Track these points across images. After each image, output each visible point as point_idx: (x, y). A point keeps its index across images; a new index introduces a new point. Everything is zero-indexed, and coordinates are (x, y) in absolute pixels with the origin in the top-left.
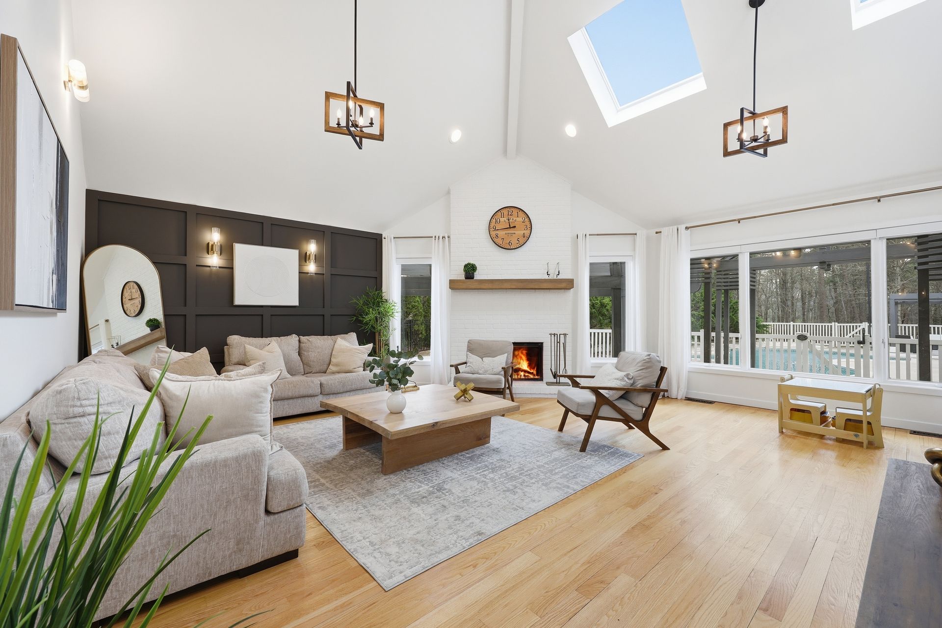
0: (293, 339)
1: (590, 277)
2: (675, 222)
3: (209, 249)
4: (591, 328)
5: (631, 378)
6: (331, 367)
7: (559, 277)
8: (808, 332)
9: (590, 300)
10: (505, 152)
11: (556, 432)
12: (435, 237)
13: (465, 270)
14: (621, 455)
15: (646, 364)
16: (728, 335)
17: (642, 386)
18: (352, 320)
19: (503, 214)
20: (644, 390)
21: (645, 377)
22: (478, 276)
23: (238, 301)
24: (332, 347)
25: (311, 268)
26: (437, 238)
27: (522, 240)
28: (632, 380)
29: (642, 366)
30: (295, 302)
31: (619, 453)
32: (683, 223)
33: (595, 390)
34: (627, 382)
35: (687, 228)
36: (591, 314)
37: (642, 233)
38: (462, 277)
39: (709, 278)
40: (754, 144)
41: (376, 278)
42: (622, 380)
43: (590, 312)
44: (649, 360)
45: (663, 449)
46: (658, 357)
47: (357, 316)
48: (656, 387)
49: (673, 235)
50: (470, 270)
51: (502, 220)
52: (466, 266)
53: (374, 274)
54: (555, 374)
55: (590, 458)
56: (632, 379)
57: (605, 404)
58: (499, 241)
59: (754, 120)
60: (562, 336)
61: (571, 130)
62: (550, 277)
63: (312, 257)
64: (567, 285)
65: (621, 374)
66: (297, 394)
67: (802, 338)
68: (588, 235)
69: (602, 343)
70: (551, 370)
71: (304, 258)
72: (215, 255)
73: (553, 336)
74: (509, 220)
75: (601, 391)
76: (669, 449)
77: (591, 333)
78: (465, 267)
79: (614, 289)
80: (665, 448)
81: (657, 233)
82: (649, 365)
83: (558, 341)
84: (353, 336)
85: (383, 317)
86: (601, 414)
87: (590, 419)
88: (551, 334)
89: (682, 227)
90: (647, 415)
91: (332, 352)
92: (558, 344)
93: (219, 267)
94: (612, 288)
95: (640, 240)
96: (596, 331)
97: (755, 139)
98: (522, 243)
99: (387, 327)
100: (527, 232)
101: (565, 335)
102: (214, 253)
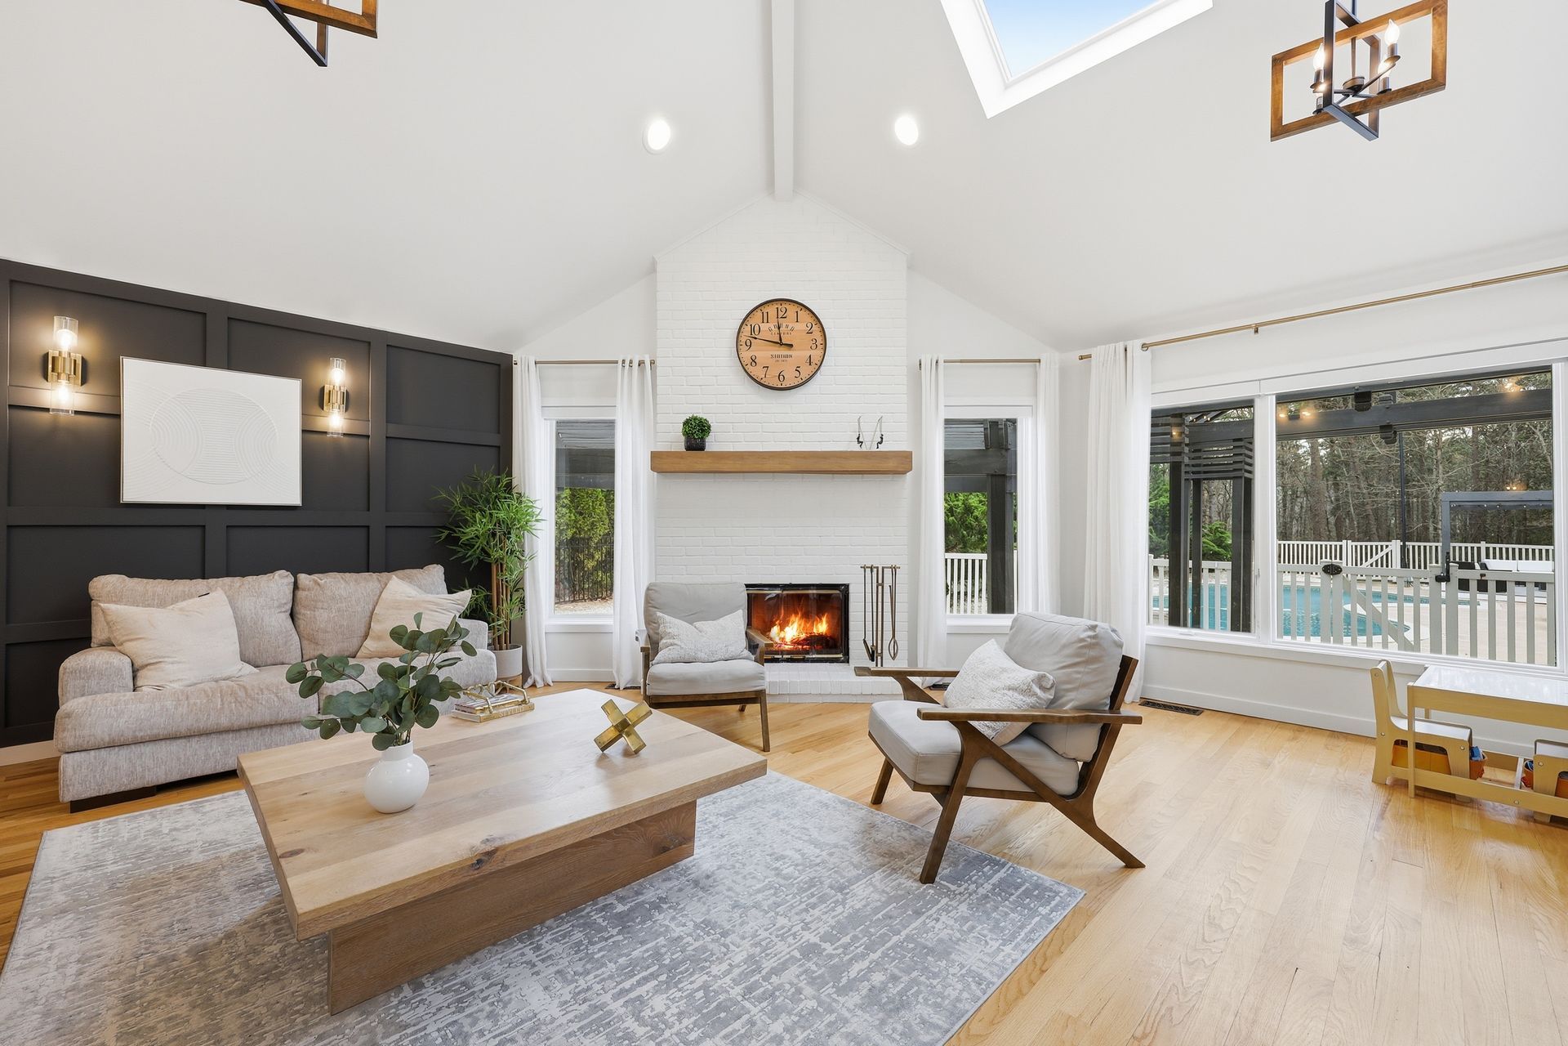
0: (278, 583)
1: (945, 451)
2: (1118, 335)
3: (46, 366)
4: (947, 550)
5: (1049, 686)
6: (368, 643)
7: (882, 448)
8: (1341, 559)
9: (946, 500)
10: (770, 184)
11: (865, 811)
12: (624, 361)
13: (686, 434)
14: (1027, 894)
15: (1085, 651)
16: (1200, 565)
17: (1077, 709)
18: (440, 538)
19: (765, 315)
20: (1085, 717)
21: (1085, 685)
22: (713, 444)
23: (132, 492)
24: (376, 598)
25: (335, 421)
26: (627, 362)
27: (806, 371)
28: (1053, 691)
29: (1077, 655)
30: (294, 497)
31: (1021, 885)
32: (1136, 337)
33: (962, 723)
34: (1039, 698)
35: (1145, 346)
36: (947, 525)
37: (1051, 360)
38: (679, 445)
39: (1179, 454)
40: (1352, 100)
41: (499, 447)
42: (1027, 691)
43: (945, 521)
44: (1094, 641)
45: (1127, 867)
46: (1114, 631)
47: (451, 529)
48: (1111, 708)
49: (1115, 360)
50: (696, 433)
51: (764, 327)
52: (687, 423)
53: (494, 439)
54: (873, 652)
55: (946, 909)
56: (1052, 687)
57: (984, 757)
58: (757, 372)
59: (1353, 40)
60: (888, 572)
61: (907, 130)
62: (864, 448)
63: (337, 398)
64: (898, 465)
65: (1025, 675)
66: (243, 721)
67: (1332, 570)
68: (941, 363)
69: (966, 578)
70: (865, 642)
71: (315, 399)
72: (63, 382)
73: (868, 570)
74: (779, 328)
75: (975, 723)
76: (1142, 866)
77: (946, 560)
78: (684, 424)
79: (992, 475)
80: (1132, 863)
81: (1082, 358)
82: (1092, 653)
83: (880, 582)
84: (436, 573)
85: (509, 530)
86: (974, 782)
87: (949, 794)
88: (864, 568)
89: (1135, 345)
90: (1089, 776)
91: (374, 610)
92: (880, 588)
93: (77, 412)
94: (988, 475)
95: (1048, 375)
96: (956, 556)
97: (1355, 89)
98: (805, 376)
99: (518, 554)
100: (816, 354)
101: (894, 569)
102: (59, 377)
